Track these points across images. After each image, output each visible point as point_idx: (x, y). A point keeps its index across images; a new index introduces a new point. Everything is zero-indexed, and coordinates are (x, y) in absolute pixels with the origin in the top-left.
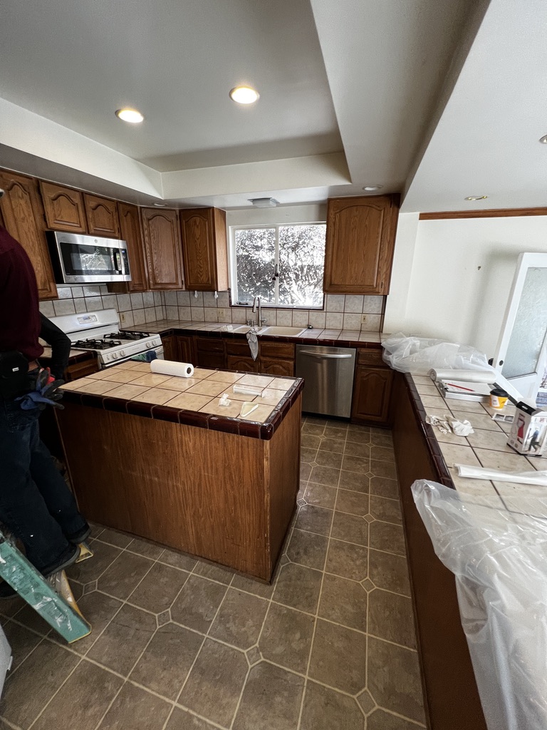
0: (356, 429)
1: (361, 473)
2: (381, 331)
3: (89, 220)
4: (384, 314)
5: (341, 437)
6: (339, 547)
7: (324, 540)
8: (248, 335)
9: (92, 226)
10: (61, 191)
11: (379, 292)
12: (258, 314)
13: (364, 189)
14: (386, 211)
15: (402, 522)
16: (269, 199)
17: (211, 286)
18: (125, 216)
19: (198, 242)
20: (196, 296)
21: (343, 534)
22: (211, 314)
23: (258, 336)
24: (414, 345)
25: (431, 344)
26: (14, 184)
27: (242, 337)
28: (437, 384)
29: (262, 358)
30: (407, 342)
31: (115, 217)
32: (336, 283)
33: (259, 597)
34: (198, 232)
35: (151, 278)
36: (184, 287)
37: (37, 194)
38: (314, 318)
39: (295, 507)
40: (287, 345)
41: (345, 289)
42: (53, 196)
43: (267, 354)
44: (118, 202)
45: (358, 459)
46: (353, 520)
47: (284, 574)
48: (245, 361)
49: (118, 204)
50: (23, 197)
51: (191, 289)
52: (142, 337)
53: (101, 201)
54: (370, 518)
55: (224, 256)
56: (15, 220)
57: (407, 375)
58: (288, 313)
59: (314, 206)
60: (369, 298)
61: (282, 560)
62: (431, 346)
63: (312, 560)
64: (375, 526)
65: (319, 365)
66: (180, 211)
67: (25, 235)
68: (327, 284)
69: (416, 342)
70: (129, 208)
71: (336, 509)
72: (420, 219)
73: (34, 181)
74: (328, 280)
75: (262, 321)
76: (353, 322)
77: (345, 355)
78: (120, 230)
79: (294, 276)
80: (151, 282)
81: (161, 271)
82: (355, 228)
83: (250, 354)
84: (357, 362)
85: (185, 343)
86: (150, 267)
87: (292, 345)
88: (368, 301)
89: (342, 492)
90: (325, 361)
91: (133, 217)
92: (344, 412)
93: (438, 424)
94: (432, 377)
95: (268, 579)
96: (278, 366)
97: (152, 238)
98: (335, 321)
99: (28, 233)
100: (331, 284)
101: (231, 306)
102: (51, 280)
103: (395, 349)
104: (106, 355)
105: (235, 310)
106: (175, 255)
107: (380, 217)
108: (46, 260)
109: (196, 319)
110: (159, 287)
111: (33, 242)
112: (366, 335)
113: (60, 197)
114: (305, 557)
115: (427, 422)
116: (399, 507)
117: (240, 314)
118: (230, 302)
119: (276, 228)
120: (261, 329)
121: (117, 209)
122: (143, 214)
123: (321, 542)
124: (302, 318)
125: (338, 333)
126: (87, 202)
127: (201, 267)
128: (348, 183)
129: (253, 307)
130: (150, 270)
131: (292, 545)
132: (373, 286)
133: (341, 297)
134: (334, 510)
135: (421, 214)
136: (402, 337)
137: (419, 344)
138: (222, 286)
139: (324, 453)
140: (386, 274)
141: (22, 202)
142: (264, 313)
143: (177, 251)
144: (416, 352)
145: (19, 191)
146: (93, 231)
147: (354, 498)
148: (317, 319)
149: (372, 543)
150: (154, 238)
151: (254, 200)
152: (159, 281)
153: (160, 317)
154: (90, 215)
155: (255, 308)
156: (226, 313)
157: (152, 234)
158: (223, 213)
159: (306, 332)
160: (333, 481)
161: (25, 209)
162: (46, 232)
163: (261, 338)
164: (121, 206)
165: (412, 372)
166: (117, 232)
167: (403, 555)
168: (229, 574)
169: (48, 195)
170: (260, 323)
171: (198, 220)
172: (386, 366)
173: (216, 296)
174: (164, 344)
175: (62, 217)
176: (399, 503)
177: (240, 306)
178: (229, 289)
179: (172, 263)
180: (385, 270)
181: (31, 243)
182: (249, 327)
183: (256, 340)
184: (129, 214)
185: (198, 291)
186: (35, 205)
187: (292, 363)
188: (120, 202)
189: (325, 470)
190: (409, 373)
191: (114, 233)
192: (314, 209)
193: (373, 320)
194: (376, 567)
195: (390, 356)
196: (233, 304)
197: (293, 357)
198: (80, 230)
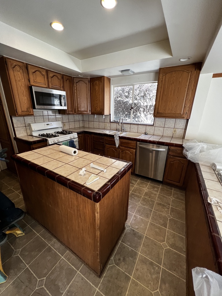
0: (165, 187)
1: (164, 214)
2: (183, 138)
3: (49, 82)
4: (186, 129)
5: (156, 191)
6: (144, 261)
7: (136, 254)
8: (115, 136)
9: (50, 85)
10: (37, 69)
11: (184, 118)
12: (121, 126)
13: (180, 60)
14: (192, 72)
15: (185, 253)
16: (129, 70)
17: (101, 113)
18: (66, 81)
19: (97, 92)
20: (96, 117)
21: (148, 252)
22: (102, 125)
23: (119, 136)
24: (203, 147)
25: (214, 148)
26: (16, 65)
27: (112, 136)
28: (217, 173)
29: (120, 147)
30: (199, 145)
31: (61, 81)
32: (160, 112)
33: (92, 284)
34: (97, 88)
35: (76, 108)
36: (90, 113)
37: (26, 70)
38: (149, 129)
39: (124, 228)
40: (133, 142)
41: (165, 115)
42: (34, 71)
43: (123, 145)
44: (63, 75)
45: (164, 205)
46: (155, 244)
47: (109, 272)
48: (113, 147)
49: (63, 76)
50: (19, 71)
51: (93, 113)
52: (69, 133)
53: (55, 74)
54: (166, 246)
55: (108, 99)
56: (16, 81)
57: (197, 164)
58: (136, 126)
59: (152, 73)
60: (178, 120)
61: (110, 262)
62: (214, 149)
63: (126, 267)
64: (168, 251)
65: (151, 154)
66: (90, 79)
67: (19, 87)
68: (156, 113)
69: (204, 146)
70: (68, 77)
71: (146, 235)
72: (213, 77)
73: (25, 64)
74: (156, 111)
75: (123, 130)
76: (169, 132)
77: (163, 149)
78: (63, 87)
79: (143, 109)
80: (76, 110)
81: (81, 105)
82: (173, 83)
83: (115, 144)
84: (168, 154)
85: (88, 138)
86: (76, 103)
87: (135, 142)
88: (178, 122)
89: (151, 224)
90: (154, 152)
91: (70, 81)
92: (160, 178)
93: (217, 204)
94: (213, 167)
95: (99, 274)
96: (128, 151)
97: (78, 91)
98: (159, 131)
99: (21, 87)
100: (158, 113)
101: (110, 122)
102: (31, 108)
103: (191, 149)
104: (51, 141)
105: (112, 124)
106: (87, 98)
107: (188, 77)
108: (29, 99)
109: (95, 127)
110: (80, 112)
111: (23, 91)
112: (175, 140)
113: (37, 72)
114: (123, 263)
115: (209, 201)
116: (185, 242)
117: (114, 126)
118: (110, 120)
119: (133, 85)
120: (122, 133)
121: (63, 78)
122: (75, 81)
123: (134, 255)
124: (142, 129)
125: (159, 138)
126: (48, 74)
127: (97, 104)
128: (171, 57)
129: (119, 123)
130: (76, 105)
131: (118, 253)
132: (181, 114)
133: (163, 120)
134: (145, 235)
135: (214, 74)
136: (195, 142)
137: (206, 147)
138: (106, 112)
139: (146, 198)
140: (189, 108)
141: (19, 73)
142: (125, 126)
143: (88, 96)
144: (204, 151)
145: (17, 68)
146: (51, 87)
147: (157, 230)
148: (150, 130)
149: (164, 264)
150: (79, 91)
151: (122, 71)
152: (79, 110)
153: (81, 125)
154: (50, 80)
155: (120, 123)
156: (108, 125)
157: (78, 89)
158: (109, 79)
159: (144, 136)
160: (147, 217)
161: (20, 76)
162: (29, 86)
163: (121, 138)
164: (64, 76)
165: (200, 163)
166: (62, 88)
167: (184, 278)
168: (80, 263)
169: (31, 70)
170: (122, 130)
171: (97, 82)
172: (185, 157)
173: (104, 117)
174: (79, 137)
175: (37, 80)
176: (185, 239)
177: (115, 122)
178: (110, 114)
179: (85, 102)
180: (188, 105)
181: (22, 91)
182: (117, 132)
183: (118, 138)
184: (68, 80)
185: (97, 114)
186: (25, 74)
187: (134, 150)
188: (64, 75)
189: (144, 209)
190: (198, 164)
191: (61, 88)
192: (152, 75)
193: (180, 132)
194: (165, 284)
195: (187, 153)
196: (111, 121)
197: (135, 147)
198: (45, 86)
